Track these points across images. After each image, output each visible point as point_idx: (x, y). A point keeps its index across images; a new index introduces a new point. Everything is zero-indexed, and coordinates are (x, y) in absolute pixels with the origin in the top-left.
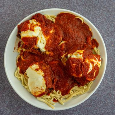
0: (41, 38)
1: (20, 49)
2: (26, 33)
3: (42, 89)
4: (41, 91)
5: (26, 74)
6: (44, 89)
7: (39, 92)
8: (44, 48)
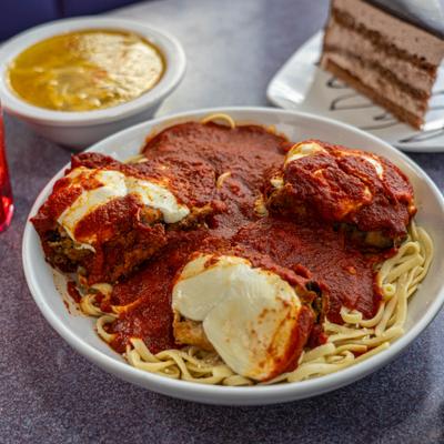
0: (144, 188)
1: (87, 300)
2: (79, 206)
3: (286, 305)
4: (285, 313)
5: (182, 319)
6: (293, 298)
7: (282, 323)
8: (177, 206)
